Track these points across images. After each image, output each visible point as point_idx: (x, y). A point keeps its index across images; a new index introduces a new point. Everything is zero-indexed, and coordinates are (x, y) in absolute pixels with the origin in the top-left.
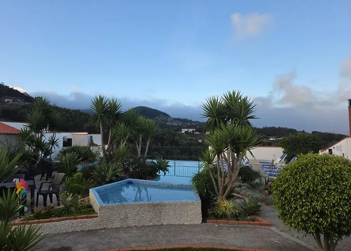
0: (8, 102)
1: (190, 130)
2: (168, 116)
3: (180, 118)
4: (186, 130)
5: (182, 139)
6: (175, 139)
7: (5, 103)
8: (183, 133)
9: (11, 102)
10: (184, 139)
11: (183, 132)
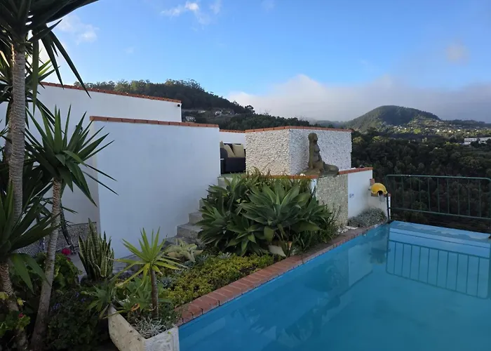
0: (218, 114)
1: (482, 139)
2: (435, 117)
3: (459, 119)
4: (474, 140)
5: (467, 155)
6: (453, 155)
7: (215, 116)
8: (468, 146)
9: (221, 115)
10: (471, 155)
11: (466, 143)
